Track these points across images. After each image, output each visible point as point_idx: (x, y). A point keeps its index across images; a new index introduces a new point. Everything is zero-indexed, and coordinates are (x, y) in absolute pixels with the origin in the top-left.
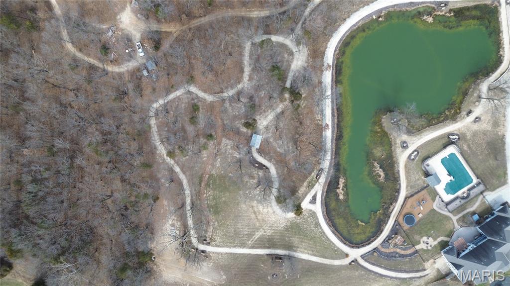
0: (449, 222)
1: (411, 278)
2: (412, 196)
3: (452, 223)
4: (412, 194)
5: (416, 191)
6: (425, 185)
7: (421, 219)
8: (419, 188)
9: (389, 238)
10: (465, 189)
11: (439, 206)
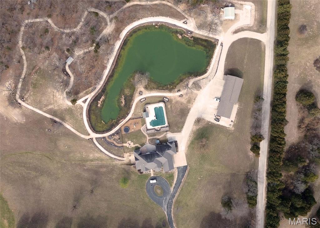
0: (145, 139)
1: (115, 159)
2: (133, 119)
3: (146, 140)
5: (136, 118)
6: (142, 117)
7: (132, 132)
8: (138, 116)
9: (113, 135)
10: (160, 126)
11: (143, 129)
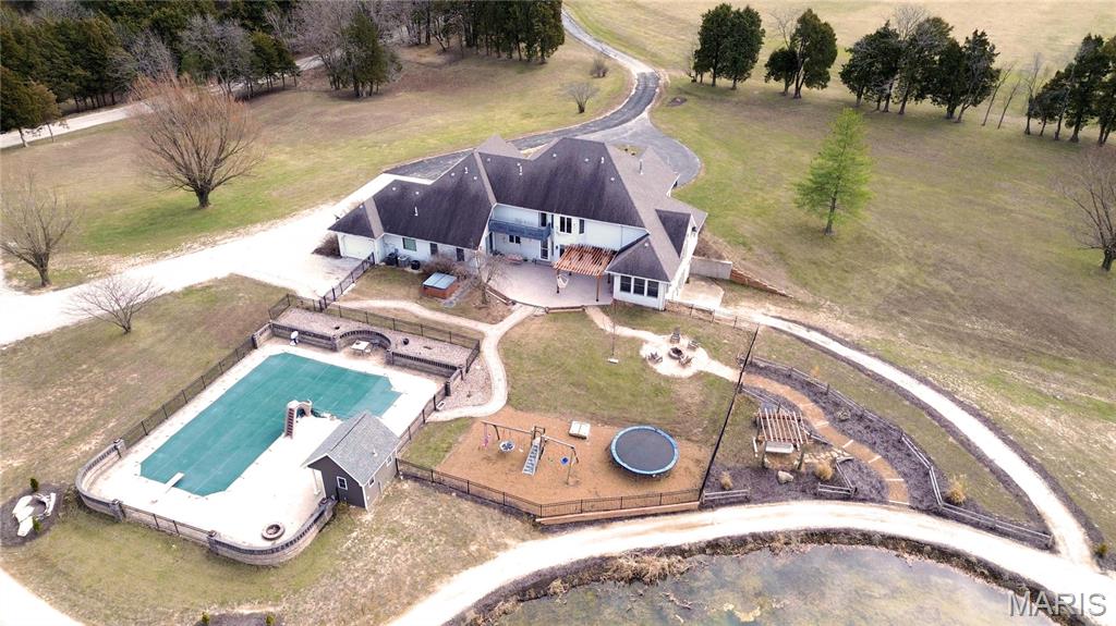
0: (523, 336)
2: (509, 509)
3: (521, 330)
4: (496, 513)
5: (467, 505)
6: (407, 486)
7: (593, 418)
11: (478, 396)
